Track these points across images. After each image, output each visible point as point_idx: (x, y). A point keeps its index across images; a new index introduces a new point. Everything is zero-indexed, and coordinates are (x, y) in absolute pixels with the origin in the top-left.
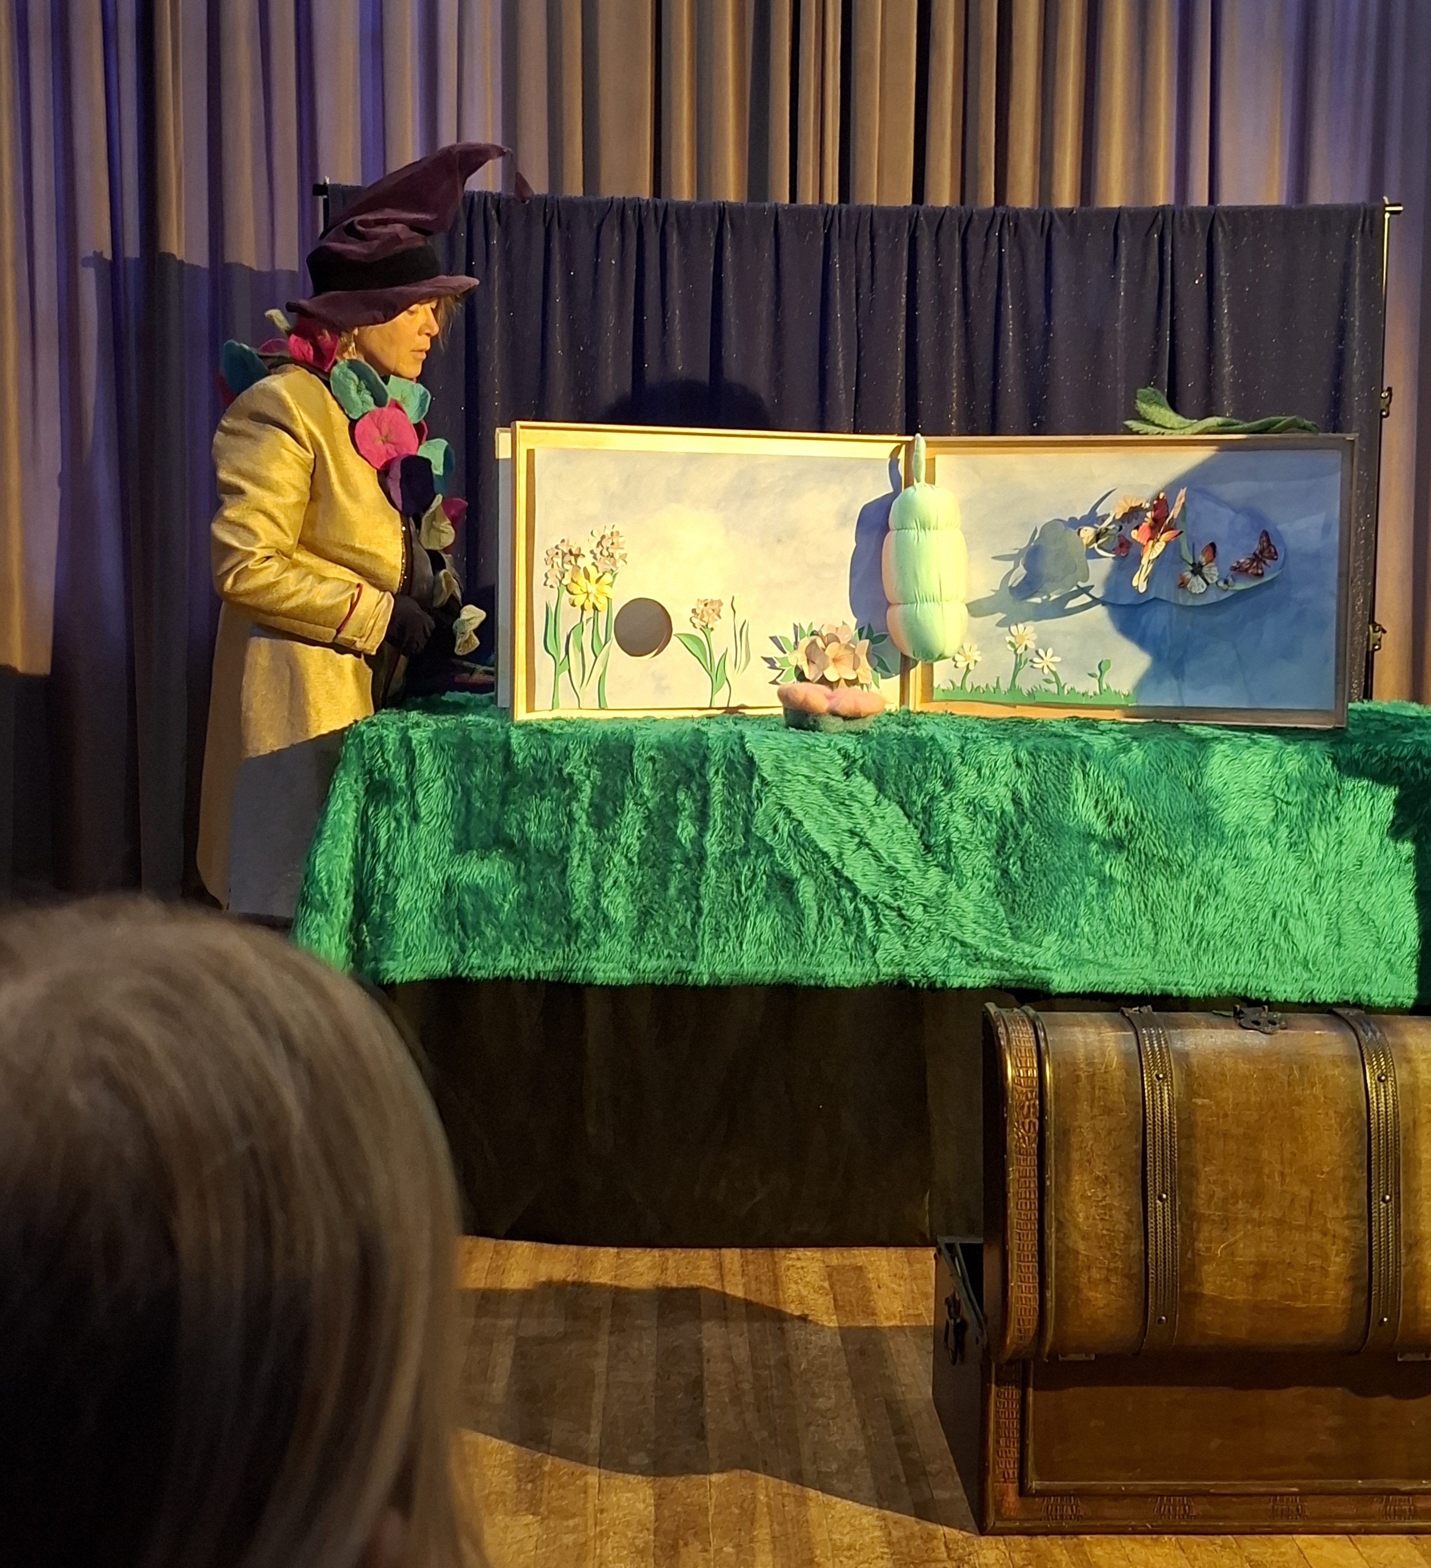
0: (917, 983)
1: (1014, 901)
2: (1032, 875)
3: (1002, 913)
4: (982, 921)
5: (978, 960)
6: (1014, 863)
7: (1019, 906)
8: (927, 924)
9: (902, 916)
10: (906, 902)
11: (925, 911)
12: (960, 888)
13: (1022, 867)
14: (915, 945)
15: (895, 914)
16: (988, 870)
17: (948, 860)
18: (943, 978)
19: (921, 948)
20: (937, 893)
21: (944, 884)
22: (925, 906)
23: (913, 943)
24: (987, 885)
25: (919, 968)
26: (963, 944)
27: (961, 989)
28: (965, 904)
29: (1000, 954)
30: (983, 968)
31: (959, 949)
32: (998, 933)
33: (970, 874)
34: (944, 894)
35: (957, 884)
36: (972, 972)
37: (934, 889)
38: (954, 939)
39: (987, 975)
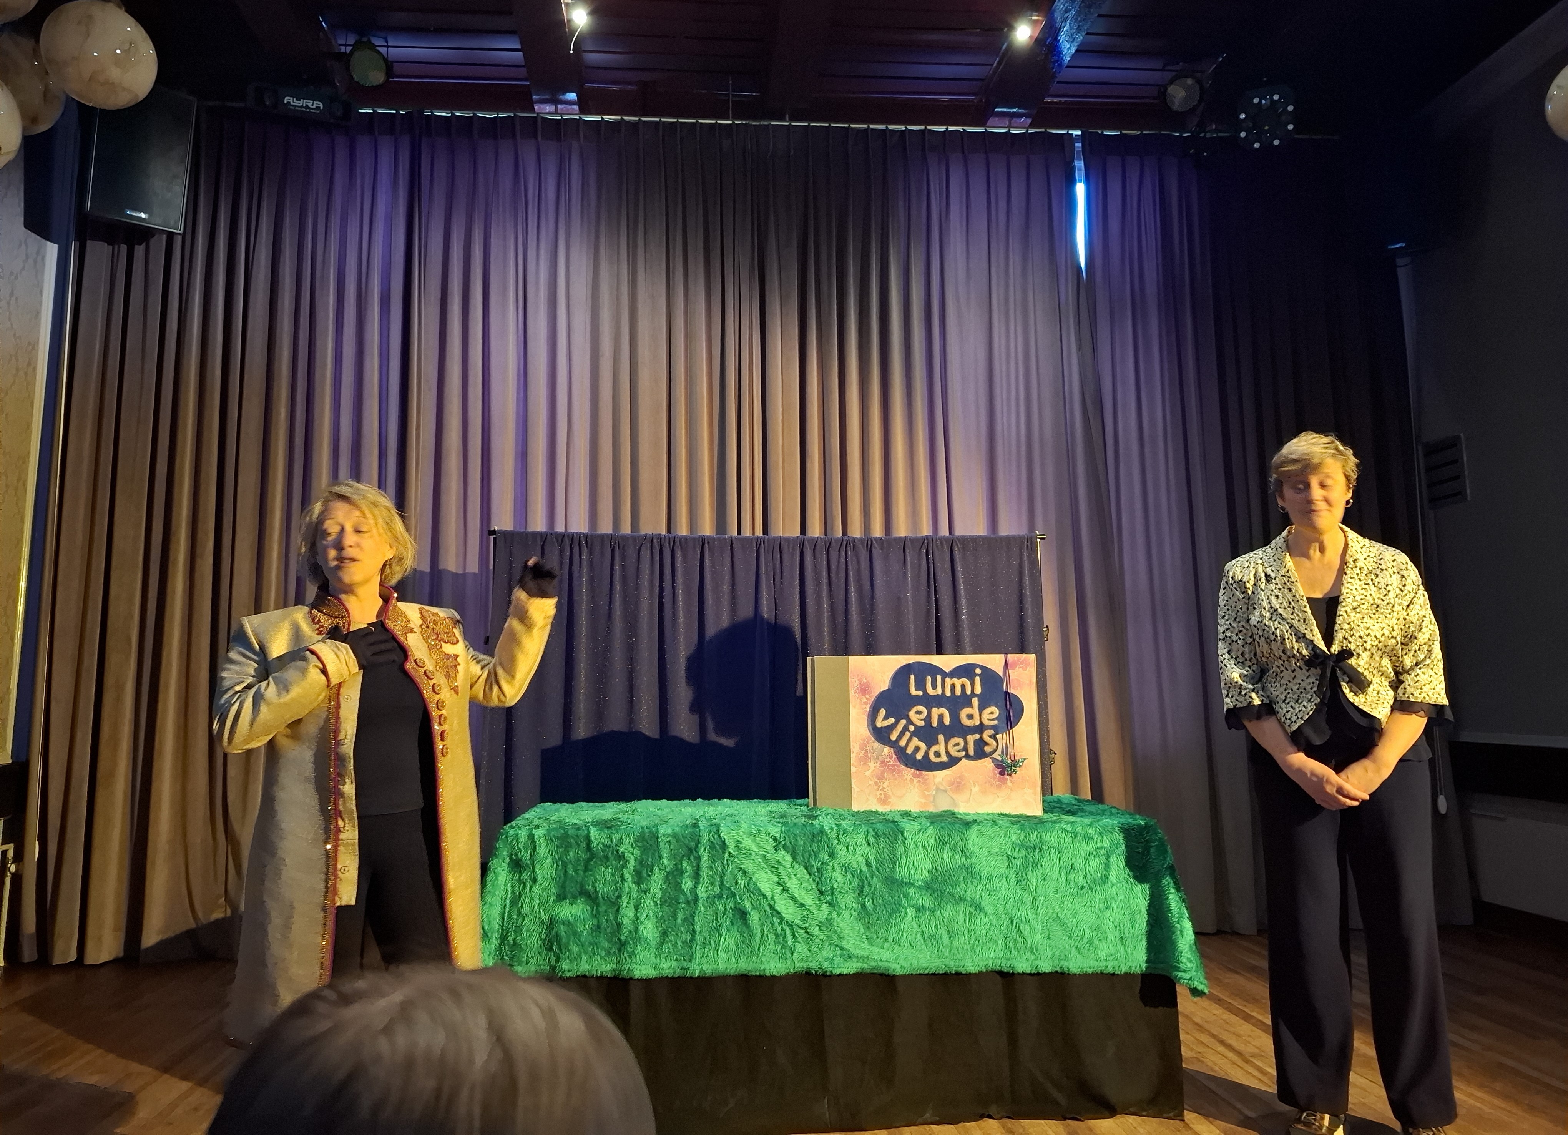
0: (816, 972)
1: (869, 922)
2: (878, 907)
3: (862, 930)
4: (851, 934)
5: (850, 957)
6: (869, 901)
7: (872, 925)
8: (822, 937)
9: (807, 932)
10: (810, 924)
11: (820, 929)
12: (839, 916)
13: (873, 903)
14: (815, 949)
15: (803, 931)
16: (854, 904)
17: (832, 899)
18: (831, 969)
19: (818, 951)
20: (826, 919)
21: (830, 913)
22: (820, 927)
24: (854, 913)
25: (817, 963)
26: (842, 949)
27: (840, 975)
28: (842, 924)
29: (862, 953)
30: (853, 962)
31: (839, 952)
32: (860, 941)
33: (844, 907)
34: (831, 919)
35: (838, 914)
36: (847, 965)
37: (825, 917)
38: (837, 946)
39: (855, 966)
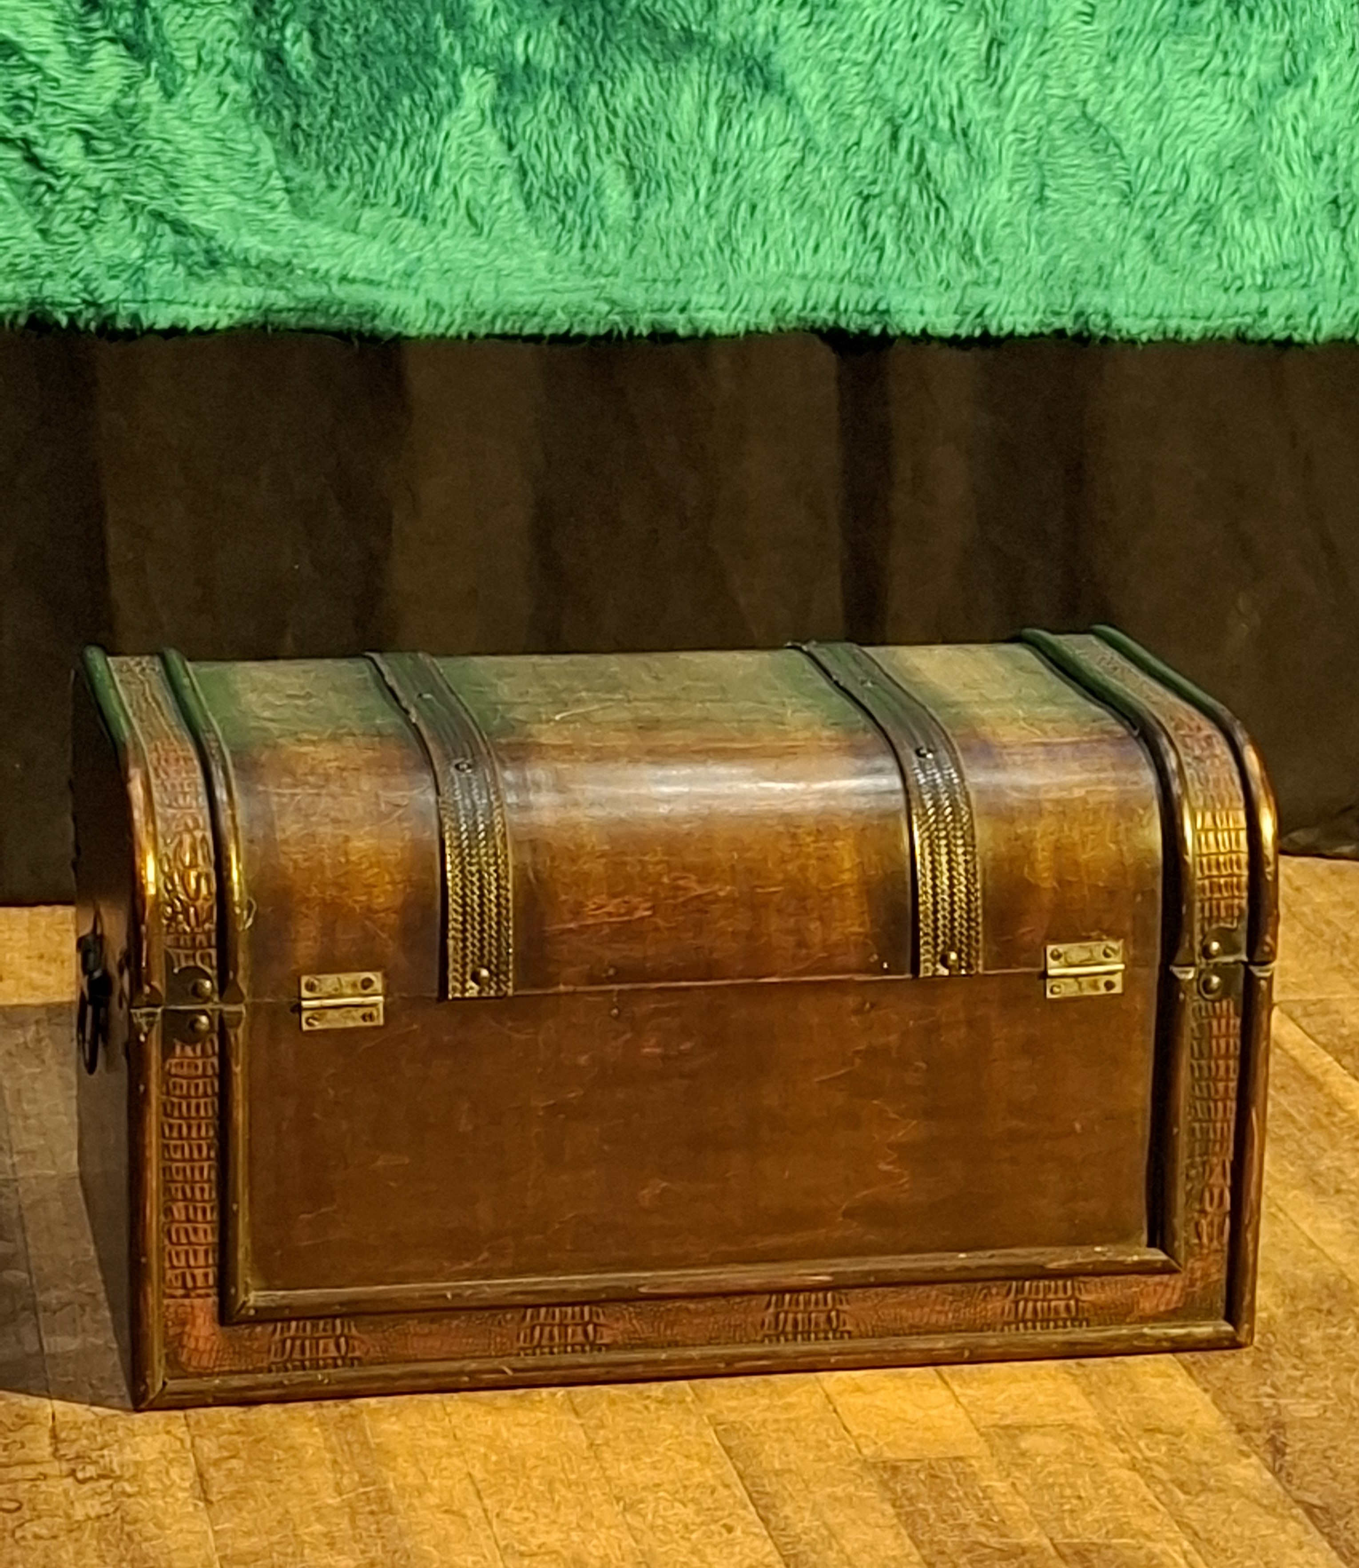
0: (72, 317)
1: (296, 126)
2: (337, 65)
3: (268, 157)
4: (220, 173)
5: (214, 263)
6: (298, 37)
7: (308, 136)
8: (94, 180)
9: (34, 161)
10: (42, 128)
11: (89, 150)
12: (169, 96)
13: (315, 48)
14: (67, 228)
15: (16, 155)
16: (233, 52)
17: (140, 29)
18: (133, 306)
19: (81, 236)
20: (115, 106)
21: (131, 85)
22: (86, 136)
23: (60, 225)
24: (233, 87)
25: (77, 285)
26: (179, 228)
27: (175, 332)
28: (182, 132)
29: (267, 248)
30: (227, 284)
31: (168, 241)
32: (258, 201)
33: (191, 63)
34: (132, 110)
35: (163, 87)
36: (200, 292)
37: (108, 97)
38: (159, 216)
39: (234, 299)
